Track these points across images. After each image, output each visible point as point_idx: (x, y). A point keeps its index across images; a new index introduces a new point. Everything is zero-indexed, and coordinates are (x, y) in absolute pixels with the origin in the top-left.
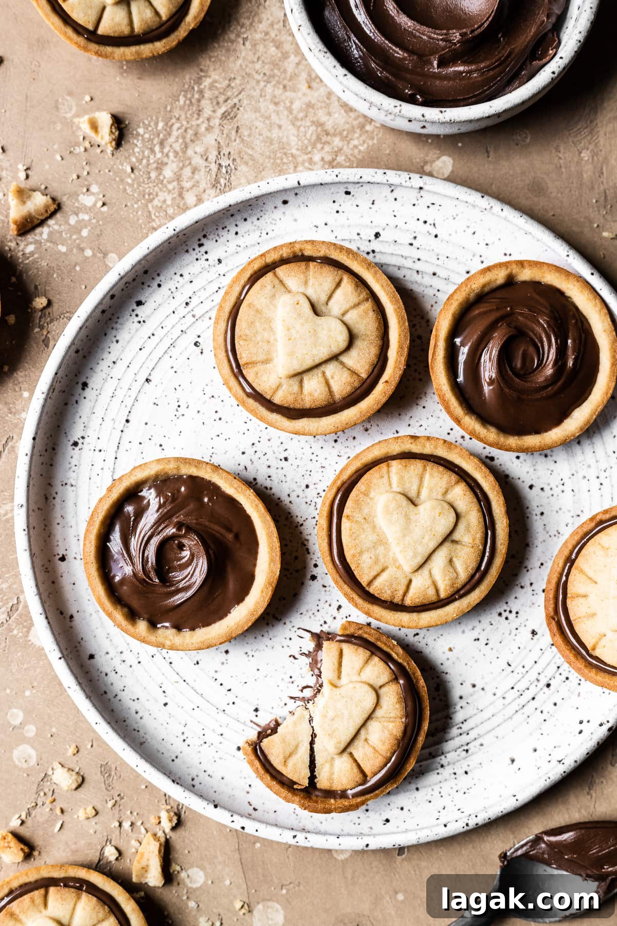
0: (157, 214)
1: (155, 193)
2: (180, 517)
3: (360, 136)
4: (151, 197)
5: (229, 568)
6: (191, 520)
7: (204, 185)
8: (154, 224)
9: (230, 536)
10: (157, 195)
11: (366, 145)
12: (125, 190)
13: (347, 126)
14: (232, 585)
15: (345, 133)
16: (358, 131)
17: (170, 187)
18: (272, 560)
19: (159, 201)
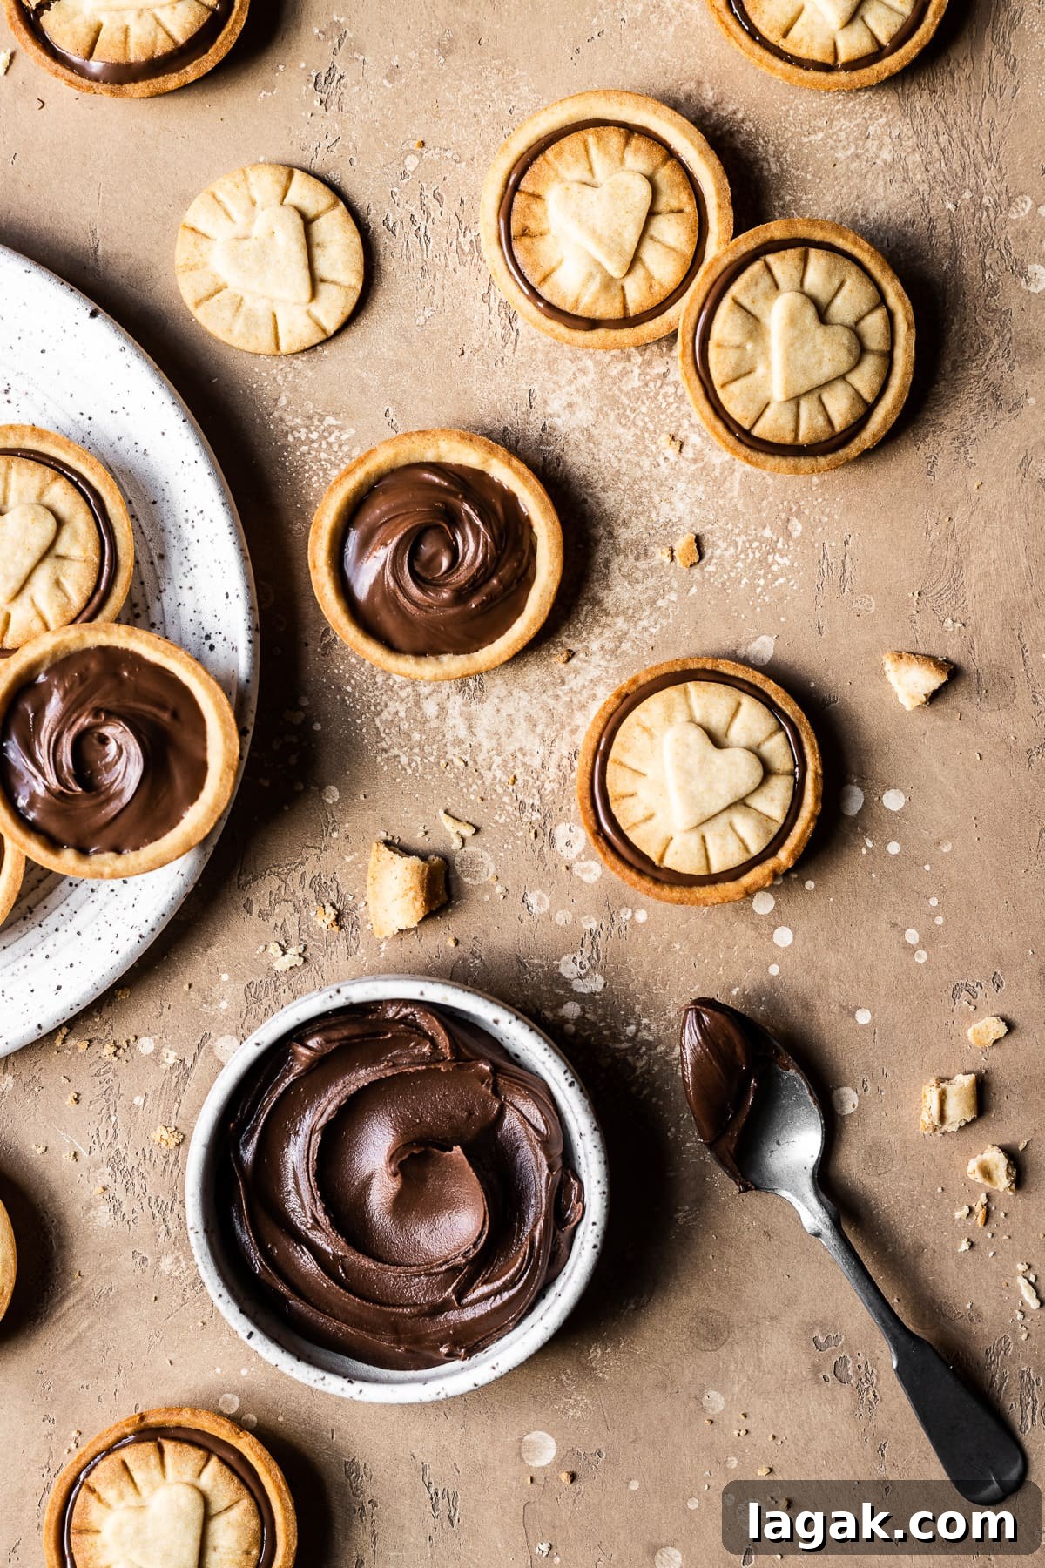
0: (387, 731)
1: (382, 704)
2: (96, 702)
3: (651, 614)
4: (378, 708)
5: (171, 758)
6: (112, 704)
7: (448, 689)
8: (384, 745)
9: (166, 716)
10: (386, 706)
11: (658, 626)
12: (344, 701)
13: (633, 601)
14: (179, 782)
15: (630, 611)
16: (647, 608)
17: (403, 694)
18: (227, 736)
19: (389, 713)
